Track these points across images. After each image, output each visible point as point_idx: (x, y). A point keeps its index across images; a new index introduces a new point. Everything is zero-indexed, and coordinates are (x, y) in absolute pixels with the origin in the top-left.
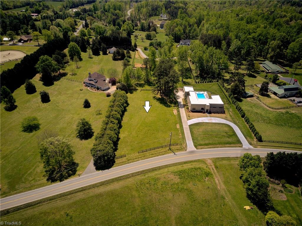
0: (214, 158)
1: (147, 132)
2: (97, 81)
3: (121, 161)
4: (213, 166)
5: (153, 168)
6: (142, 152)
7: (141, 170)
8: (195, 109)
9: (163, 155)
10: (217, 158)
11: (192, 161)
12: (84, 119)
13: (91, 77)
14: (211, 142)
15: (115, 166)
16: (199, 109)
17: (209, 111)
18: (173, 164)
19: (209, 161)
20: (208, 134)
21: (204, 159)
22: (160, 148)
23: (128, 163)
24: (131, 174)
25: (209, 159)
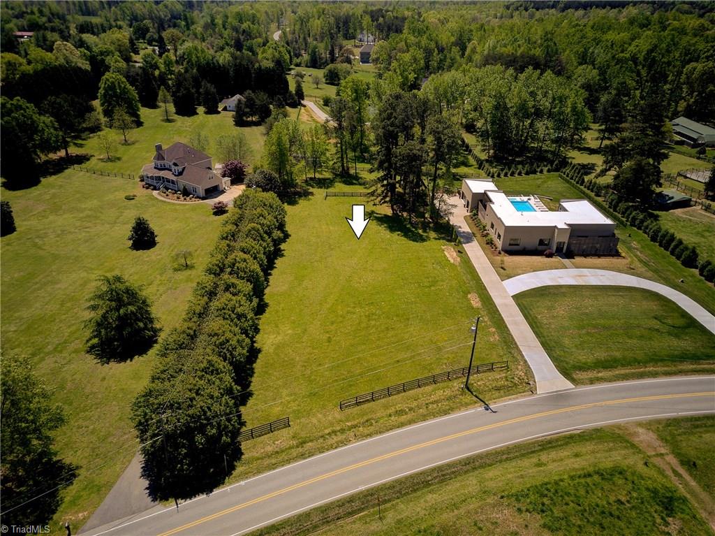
0: (659, 422)
1: (362, 325)
2: (184, 169)
3: (269, 449)
4: (671, 459)
5: (411, 476)
6: (358, 404)
7: (363, 488)
8: (518, 245)
9: (446, 413)
10: (669, 420)
11: (571, 437)
12: (118, 279)
13: (163, 159)
14: (618, 354)
15: (245, 475)
16: (533, 242)
17: (565, 247)
18: (497, 453)
19: (645, 437)
20: (595, 327)
21: (619, 427)
22: (425, 385)
23: (303, 456)
24: (316, 509)
25: (640, 424)
